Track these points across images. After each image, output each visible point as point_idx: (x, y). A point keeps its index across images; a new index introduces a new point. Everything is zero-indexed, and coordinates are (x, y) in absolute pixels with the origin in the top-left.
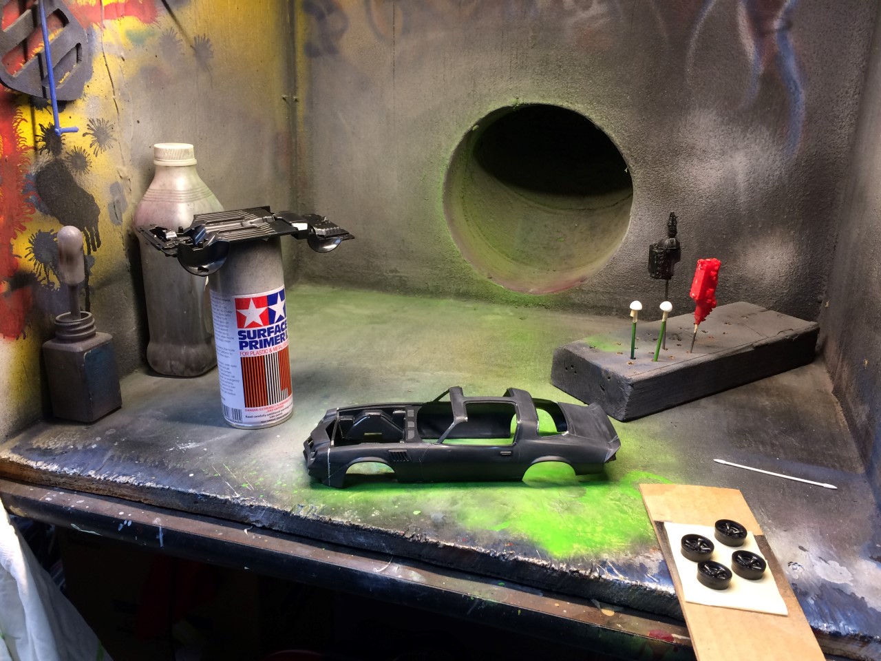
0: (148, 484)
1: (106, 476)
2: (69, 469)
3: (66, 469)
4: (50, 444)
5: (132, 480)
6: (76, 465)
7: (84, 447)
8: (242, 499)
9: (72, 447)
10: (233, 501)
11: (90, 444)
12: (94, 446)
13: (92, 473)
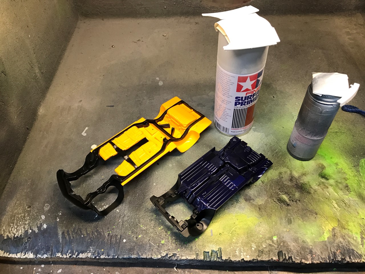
0: (102, 257)
1: (70, 255)
2: (42, 255)
3: (39, 256)
4: (14, 232)
5: (89, 255)
6: (45, 250)
7: (39, 228)
8: (169, 256)
9: (31, 231)
10: (164, 258)
11: (41, 225)
12: (45, 226)
13: (59, 255)
